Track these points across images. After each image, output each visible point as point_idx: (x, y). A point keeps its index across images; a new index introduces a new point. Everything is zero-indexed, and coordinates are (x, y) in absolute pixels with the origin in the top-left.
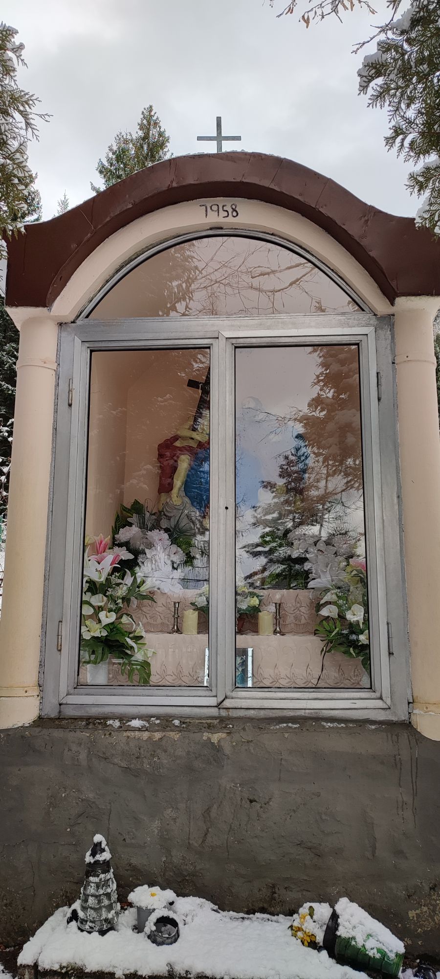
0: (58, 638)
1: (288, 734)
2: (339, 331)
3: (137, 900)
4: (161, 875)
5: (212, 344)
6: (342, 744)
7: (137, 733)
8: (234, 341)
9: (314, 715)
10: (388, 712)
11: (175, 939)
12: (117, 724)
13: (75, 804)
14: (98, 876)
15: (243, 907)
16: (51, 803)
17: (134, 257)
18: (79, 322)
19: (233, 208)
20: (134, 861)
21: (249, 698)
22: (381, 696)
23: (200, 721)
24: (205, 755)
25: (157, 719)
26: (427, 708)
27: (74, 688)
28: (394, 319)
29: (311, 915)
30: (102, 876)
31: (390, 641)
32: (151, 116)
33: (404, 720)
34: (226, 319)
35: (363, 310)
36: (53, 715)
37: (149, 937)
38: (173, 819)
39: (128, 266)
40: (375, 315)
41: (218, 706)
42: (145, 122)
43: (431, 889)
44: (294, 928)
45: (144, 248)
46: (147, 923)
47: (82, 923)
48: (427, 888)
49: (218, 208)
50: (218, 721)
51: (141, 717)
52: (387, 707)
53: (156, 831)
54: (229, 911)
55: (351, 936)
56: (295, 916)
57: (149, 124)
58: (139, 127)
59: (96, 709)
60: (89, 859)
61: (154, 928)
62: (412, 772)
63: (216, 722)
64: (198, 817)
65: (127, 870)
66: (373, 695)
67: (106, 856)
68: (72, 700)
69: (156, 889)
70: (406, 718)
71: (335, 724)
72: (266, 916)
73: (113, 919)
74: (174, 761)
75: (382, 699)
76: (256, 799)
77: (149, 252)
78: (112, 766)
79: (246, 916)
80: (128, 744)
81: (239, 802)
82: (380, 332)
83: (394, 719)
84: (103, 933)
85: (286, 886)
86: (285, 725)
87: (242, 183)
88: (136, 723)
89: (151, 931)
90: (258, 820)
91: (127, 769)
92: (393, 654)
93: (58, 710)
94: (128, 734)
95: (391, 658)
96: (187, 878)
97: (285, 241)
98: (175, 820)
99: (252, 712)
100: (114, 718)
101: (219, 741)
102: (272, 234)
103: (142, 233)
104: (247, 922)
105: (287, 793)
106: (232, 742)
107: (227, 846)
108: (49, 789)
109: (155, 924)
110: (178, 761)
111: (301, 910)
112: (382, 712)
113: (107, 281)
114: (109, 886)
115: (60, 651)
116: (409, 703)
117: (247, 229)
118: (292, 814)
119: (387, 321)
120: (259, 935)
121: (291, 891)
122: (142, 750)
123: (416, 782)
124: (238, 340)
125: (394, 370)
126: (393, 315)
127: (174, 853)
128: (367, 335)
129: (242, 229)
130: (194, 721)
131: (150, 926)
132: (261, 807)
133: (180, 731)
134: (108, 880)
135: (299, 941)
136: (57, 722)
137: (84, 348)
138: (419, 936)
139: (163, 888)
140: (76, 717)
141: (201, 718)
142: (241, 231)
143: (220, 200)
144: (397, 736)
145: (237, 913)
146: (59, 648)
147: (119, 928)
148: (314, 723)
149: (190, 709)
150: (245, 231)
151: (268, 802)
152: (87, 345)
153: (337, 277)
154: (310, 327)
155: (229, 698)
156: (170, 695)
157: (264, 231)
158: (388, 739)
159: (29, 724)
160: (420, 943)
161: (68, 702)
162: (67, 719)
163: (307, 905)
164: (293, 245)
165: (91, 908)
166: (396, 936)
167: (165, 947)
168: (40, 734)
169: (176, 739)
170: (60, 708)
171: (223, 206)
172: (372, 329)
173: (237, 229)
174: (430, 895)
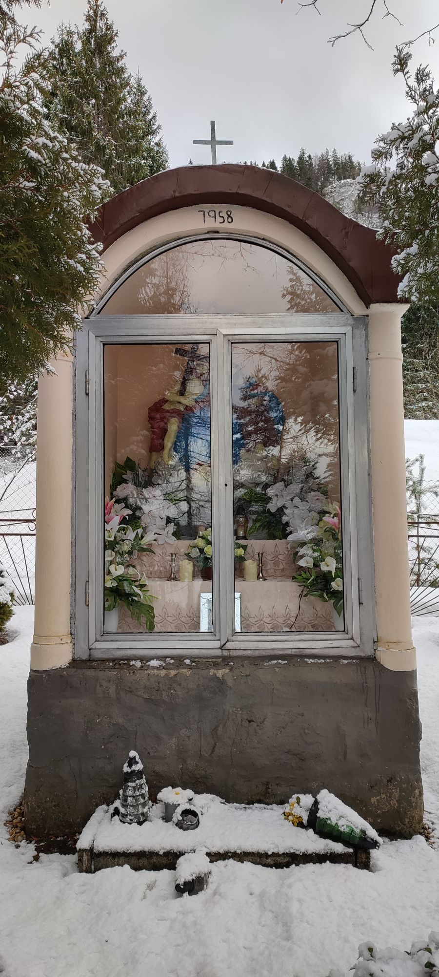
0: (86, 595)
1: (278, 669)
2: (321, 330)
3: (165, 798)
4: (178, 778)
5: (211, 340)
6: (322, 676)
7: (156, 671)
8: (230, 338)
9: (299, 653)
10: (358, 649)
11: (196, 826)
12: (138, 664)
13: (108, 727)
14: (134, 782)
15: (244, 800)
16: (88, 727)
17: (139, 258)
18: (92, 318)
19: (228, 215)
20: (157, 769)
21: (247, 641)
22: (352, 637)
23: (206, 660)
24: (212, 687)
25: (171, 659)
26: (388, 646)
27: (102, 636)
28: (368, 319)
29: (298, 803)
30: (138, 782)
31: (360, 593)
32: (97, 6)
33: (370, 656)
34: (222, 317)
35: (342, 311)
36: (85, 657)
37: (177, 825)
38: (187, 737)
39: (135, 266)
40: (352, 315)
41: (221, 648)
42: (91, 13)
43: (388, 781)
44: (286, 814)
45: (149, 249)
46: (174, 815)
47: (123, 817)
48: (385, 781)
49: (215, 214)
50: (221, 659)
51: (158, 658)
52: (355, 645)
53: (174, 746)
54: (233, 803)
55: (327, 817)
56: (286, 805)
57: (96, 15)
58: (85, 18)
59: (120, 652)
60: (126, 769)
61: (180, 818)
62: (375, 695)
63: (220, 660)
64: (207, 735)
65: (152, 776)
66: (346, 636)
67: (139, 767)
68: (99, 645)
69: (179, 789)
70: (372, 654)
71: (316, 660)
72: (262, 805)
73: (147, 813)
74: (188, 692)
75: (353, 640)
76: (253, 719)
77: (153, 253)
78: (136, 697)
79: (247, 806)
80: (149, 680)
81: (240, 722)
82: (356, 331)
83: (362, 654)
84: (140, 823)
85: (277, 783)
86: (276, 662)
87: (237, 193)
88: (154, 663)
89: (178, 820)
90: (256, 735)
91: (148, 700)
92: (362, 604)
93: (88, 654)
94: (149, 672)
95: (361, 607)
96: (199, 780)
97: (275, 246)
98: (189, 737)
99: (249, 652)
100: (135, 658)
101: (223, 676)
102: (263, 239)
103: (147, 237)
104: (249, 811)
105: (278, 714)
106: (233, 677)
107: (231, 756)
108: (85, 716)
109: (181, 815)
110: (191, 692)
111: (291, 800)
112: (353, 649)
113: (116, 280)
114: (143, 788)
115: (88, 605)
116: (374, 642)
117: (241, 233)
118: (282, 729)
119: (363, 321)
120: (260, 820)
121: (281, 786)
122: (161, 684)
123: (378, 703)
124: (234, 336)
125: (368, 365)
126: (368, 316)
127: (189, 761)
128: (345, 333)
129: (236, 234)
130: (201, 660)
131: (177, 816)
132: (258, 726)
133: (191, 669)
134: (142, 784)
135: (291, 823)
136: (88, 664)
137: (98, 342)
138: (378, 816)
139: (184, 788)
140: (103, 659)
141: (207, 658)
142: (235, 235)
143: (217, 207)
144: (365, 668)
145: (240, 804)
146: (87, 604)
147: (152, 819)
148: (299, 660)
149: (198, 650)
150: (239, 236)
151: (263, 722)
152: (100, 339)
153: (320, 280)
154: (296, 325)
155: (230, 642)
156: (181, 639)
157: (256, 236)
158: (357, 671)
159: (66, 665)
160: (379, 821)
161: (97, 648)
162: (97, 661)
163: (295, 796)
164: (282, 249)
165: (130, 805)
166: (362, 817)
167: (189, 831)
168: (75, 674)
169: (188, 675)
170: (90, 652)
171: (220, 212)
172: (350, 328)
173: (232, 233)
174: (387, 785)
